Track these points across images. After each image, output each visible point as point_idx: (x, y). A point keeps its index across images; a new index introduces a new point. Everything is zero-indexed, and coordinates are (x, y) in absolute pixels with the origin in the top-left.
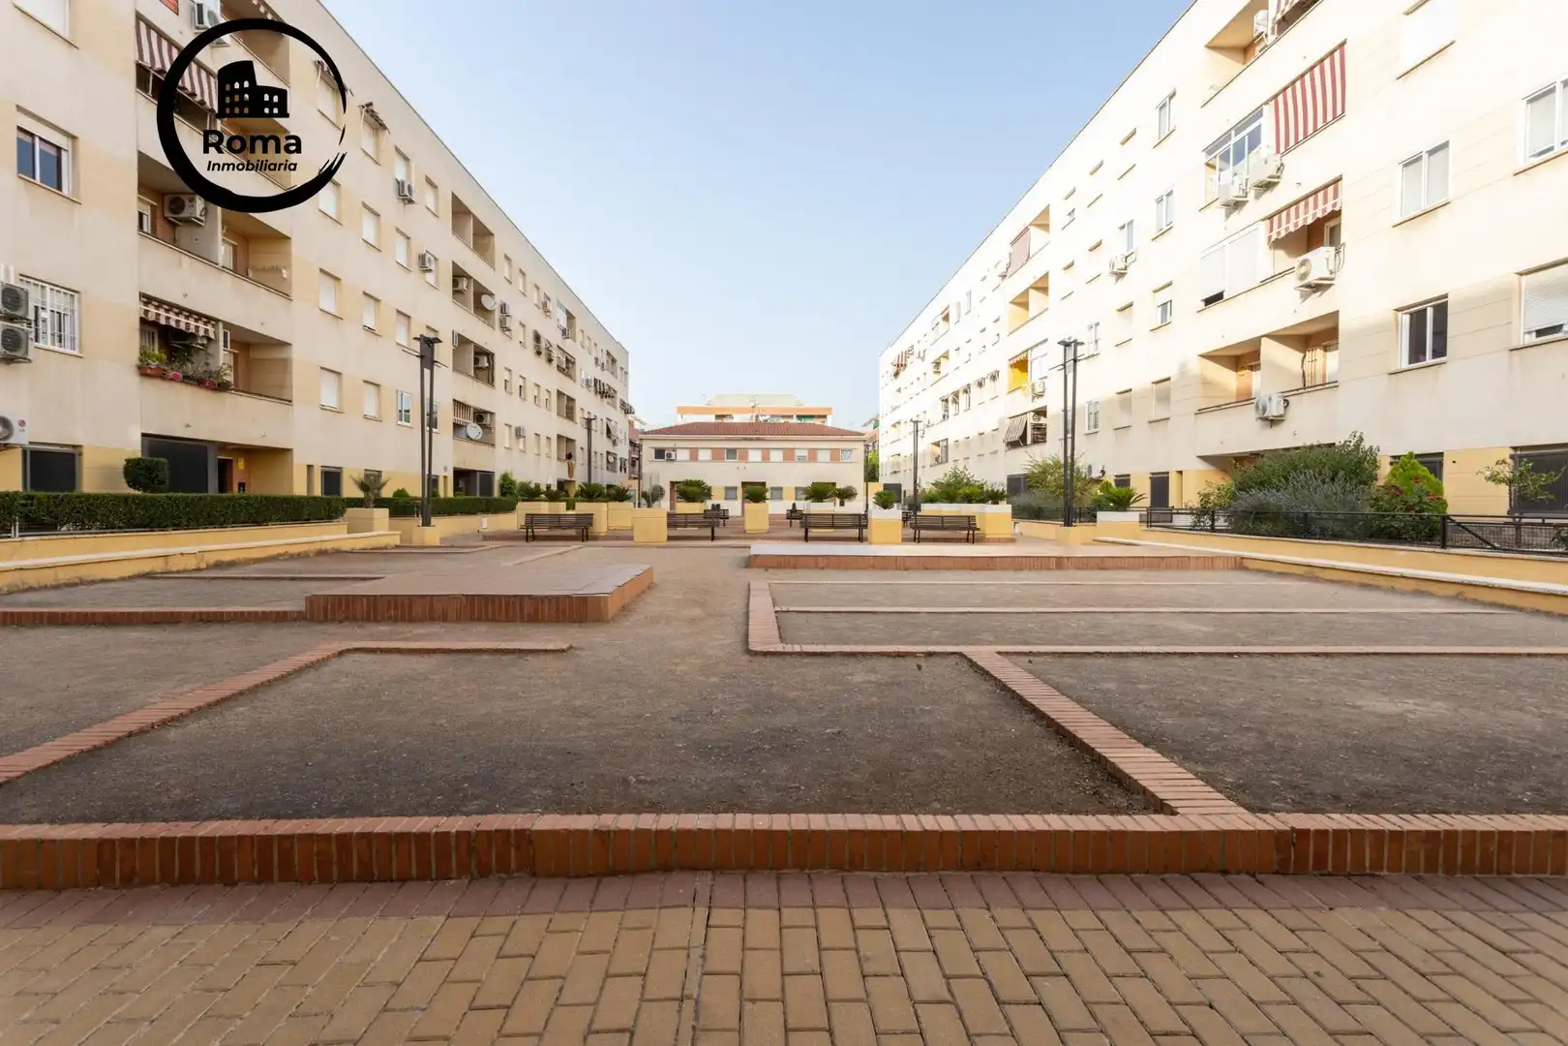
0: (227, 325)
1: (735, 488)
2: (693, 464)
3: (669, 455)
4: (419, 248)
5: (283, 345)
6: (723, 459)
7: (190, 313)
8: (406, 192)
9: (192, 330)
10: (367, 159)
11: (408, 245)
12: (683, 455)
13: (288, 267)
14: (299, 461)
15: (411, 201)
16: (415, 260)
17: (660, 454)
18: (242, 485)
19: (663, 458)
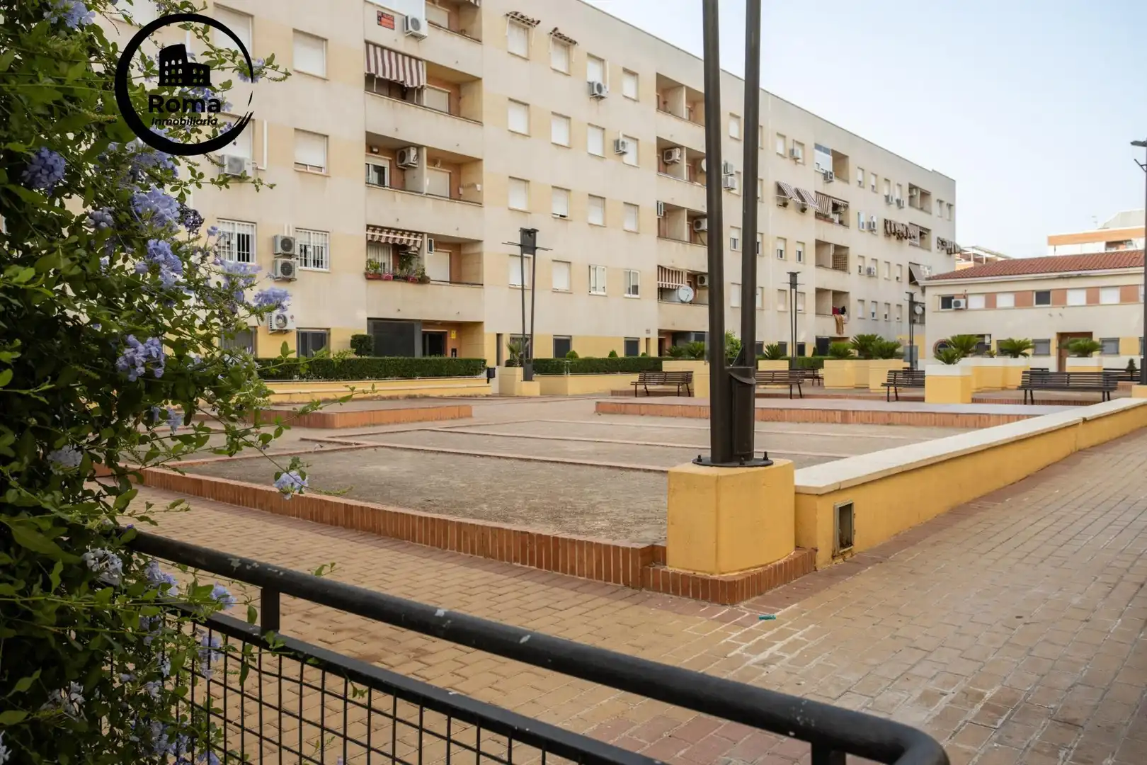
0: (430, 235)
1: (1048, 342)
2: (991, 313)
3: (958, 304)
4: (611, 137)
5: (478, 242)
6: (1032, 305)
7: (403, 232)
8: (596, 92)
9: (405, 242)
10: (558, 75)
11: (604, 135)
12: (976, 302)
13: (481, 183)
14: (489, 332)
15: (602, 98)
16: (610, 145)
17: (947, 302)
18: (454, 350)
19: (951, 307)
